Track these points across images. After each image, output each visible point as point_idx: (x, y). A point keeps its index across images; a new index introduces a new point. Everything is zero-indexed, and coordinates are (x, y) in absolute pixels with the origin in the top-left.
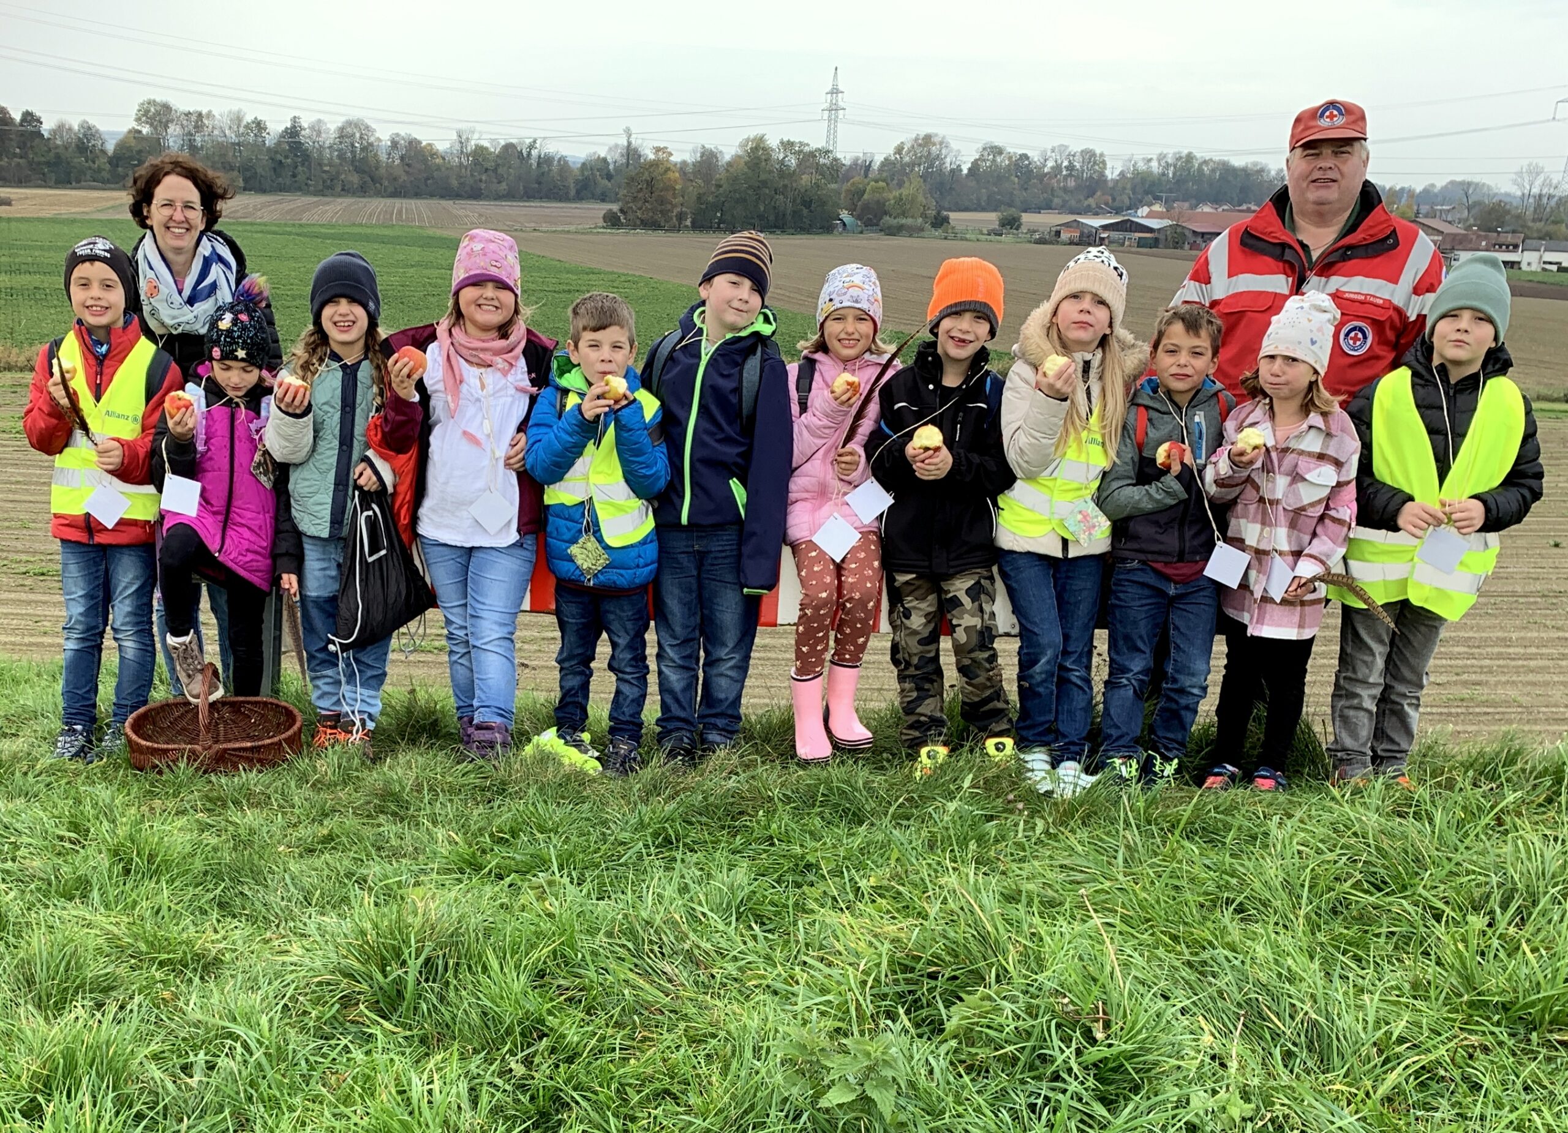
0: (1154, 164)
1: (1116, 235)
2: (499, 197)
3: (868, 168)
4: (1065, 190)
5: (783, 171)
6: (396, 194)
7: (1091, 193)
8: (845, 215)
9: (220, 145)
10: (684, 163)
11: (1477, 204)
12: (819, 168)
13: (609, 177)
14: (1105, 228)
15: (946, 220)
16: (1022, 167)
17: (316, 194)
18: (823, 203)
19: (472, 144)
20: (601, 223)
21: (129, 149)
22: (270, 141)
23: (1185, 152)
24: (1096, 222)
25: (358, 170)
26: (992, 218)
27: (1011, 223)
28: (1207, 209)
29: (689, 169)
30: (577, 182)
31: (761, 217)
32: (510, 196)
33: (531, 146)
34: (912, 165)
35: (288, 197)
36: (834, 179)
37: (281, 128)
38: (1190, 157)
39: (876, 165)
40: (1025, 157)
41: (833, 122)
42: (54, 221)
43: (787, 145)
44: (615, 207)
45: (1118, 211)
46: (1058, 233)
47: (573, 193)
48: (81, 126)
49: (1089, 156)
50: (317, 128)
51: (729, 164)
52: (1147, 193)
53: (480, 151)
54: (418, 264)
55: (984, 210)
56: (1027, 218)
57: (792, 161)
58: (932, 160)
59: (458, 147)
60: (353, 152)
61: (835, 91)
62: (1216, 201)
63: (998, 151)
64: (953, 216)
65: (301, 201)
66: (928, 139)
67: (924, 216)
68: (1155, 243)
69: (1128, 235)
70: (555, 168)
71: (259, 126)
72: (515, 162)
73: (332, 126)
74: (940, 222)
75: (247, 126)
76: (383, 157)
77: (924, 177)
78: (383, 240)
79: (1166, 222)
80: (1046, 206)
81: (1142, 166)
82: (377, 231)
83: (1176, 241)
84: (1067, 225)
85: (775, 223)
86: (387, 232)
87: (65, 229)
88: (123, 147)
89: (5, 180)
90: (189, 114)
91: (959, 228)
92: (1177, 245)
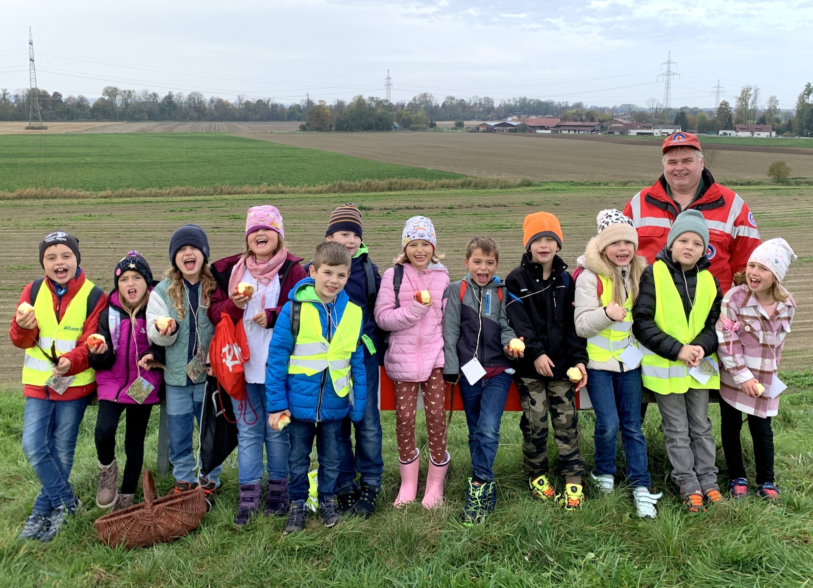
0: (512, 102)
1: (500, 128)
2: (256, 120)
4: (479, 112)
5: (371, 108)
6: (213, 120)
7: (489, 113)
8: (396, 124)
9: (138, 103)
10: (331, 106)
11: (634, 112)
12: (384, 107)
13: (301, 111)
14: (496, 126)
15: (435, 124)
16: (462, 104)
17: (179, 121)
18: (387, 120)
19: (244, 101)
20: (299, 129)
21: (99, 105)
22: (159, 101)
23: (522, 97)
24: (492, 124)
25: (196, 111)
26: (452, 123)
27: (460, 125)
28: (533, 117)
29: (333, 108)
30: (288, 114)
31: (363, 126)
32: (261, 119)
33: (269, 101)
34: (420, 104)
35: (167, 122)
36: (391, 111)
37: (164, 96)
38: (525, 99)
39: (406, 105)
40: (463, 100)
41: (388, 90)
42: (66, 135)
43: (372, 99)
44: (304, 123)
45: (500, 119)
46: (478, 128)
47: (286, 118)
48: (79, 97)
49: (487, 99)
50: (179, 96)
51: (349, 106)
52: (510, 112)
53: (248, 103)
54: (223, 148)
55: (449, 120)
57: (374, 104)
58: (427, 102)
59: (238, 101)
60: (195, 104)
61: (388, 78)
62: (536, 114)
63: (453, 99)
64: (437, 123)
65: (172, 124)
66: (425, 95)
67: (426, 123)
68: (516, 131)
69: (505, 128)
70: (279, 108)
71: (155, 95)
72: (262, 107)
73: (186, 95)
74: (432, 125)
75: (150, 96)
76: (207, 106)
77: (425, 109)
78: (208, 139)
79: (519, 123)
80: (472, 118)
81: (507, 103)
82: (205, 135)
83: (524, 129)
84: (481, 125)
85: (369, 127)
86: (209, 135)
87: (71, 138)
88: (97, 105)
89: (45, 119)
90: (125, 91)
91: (440, 127)
92: (524, 131)
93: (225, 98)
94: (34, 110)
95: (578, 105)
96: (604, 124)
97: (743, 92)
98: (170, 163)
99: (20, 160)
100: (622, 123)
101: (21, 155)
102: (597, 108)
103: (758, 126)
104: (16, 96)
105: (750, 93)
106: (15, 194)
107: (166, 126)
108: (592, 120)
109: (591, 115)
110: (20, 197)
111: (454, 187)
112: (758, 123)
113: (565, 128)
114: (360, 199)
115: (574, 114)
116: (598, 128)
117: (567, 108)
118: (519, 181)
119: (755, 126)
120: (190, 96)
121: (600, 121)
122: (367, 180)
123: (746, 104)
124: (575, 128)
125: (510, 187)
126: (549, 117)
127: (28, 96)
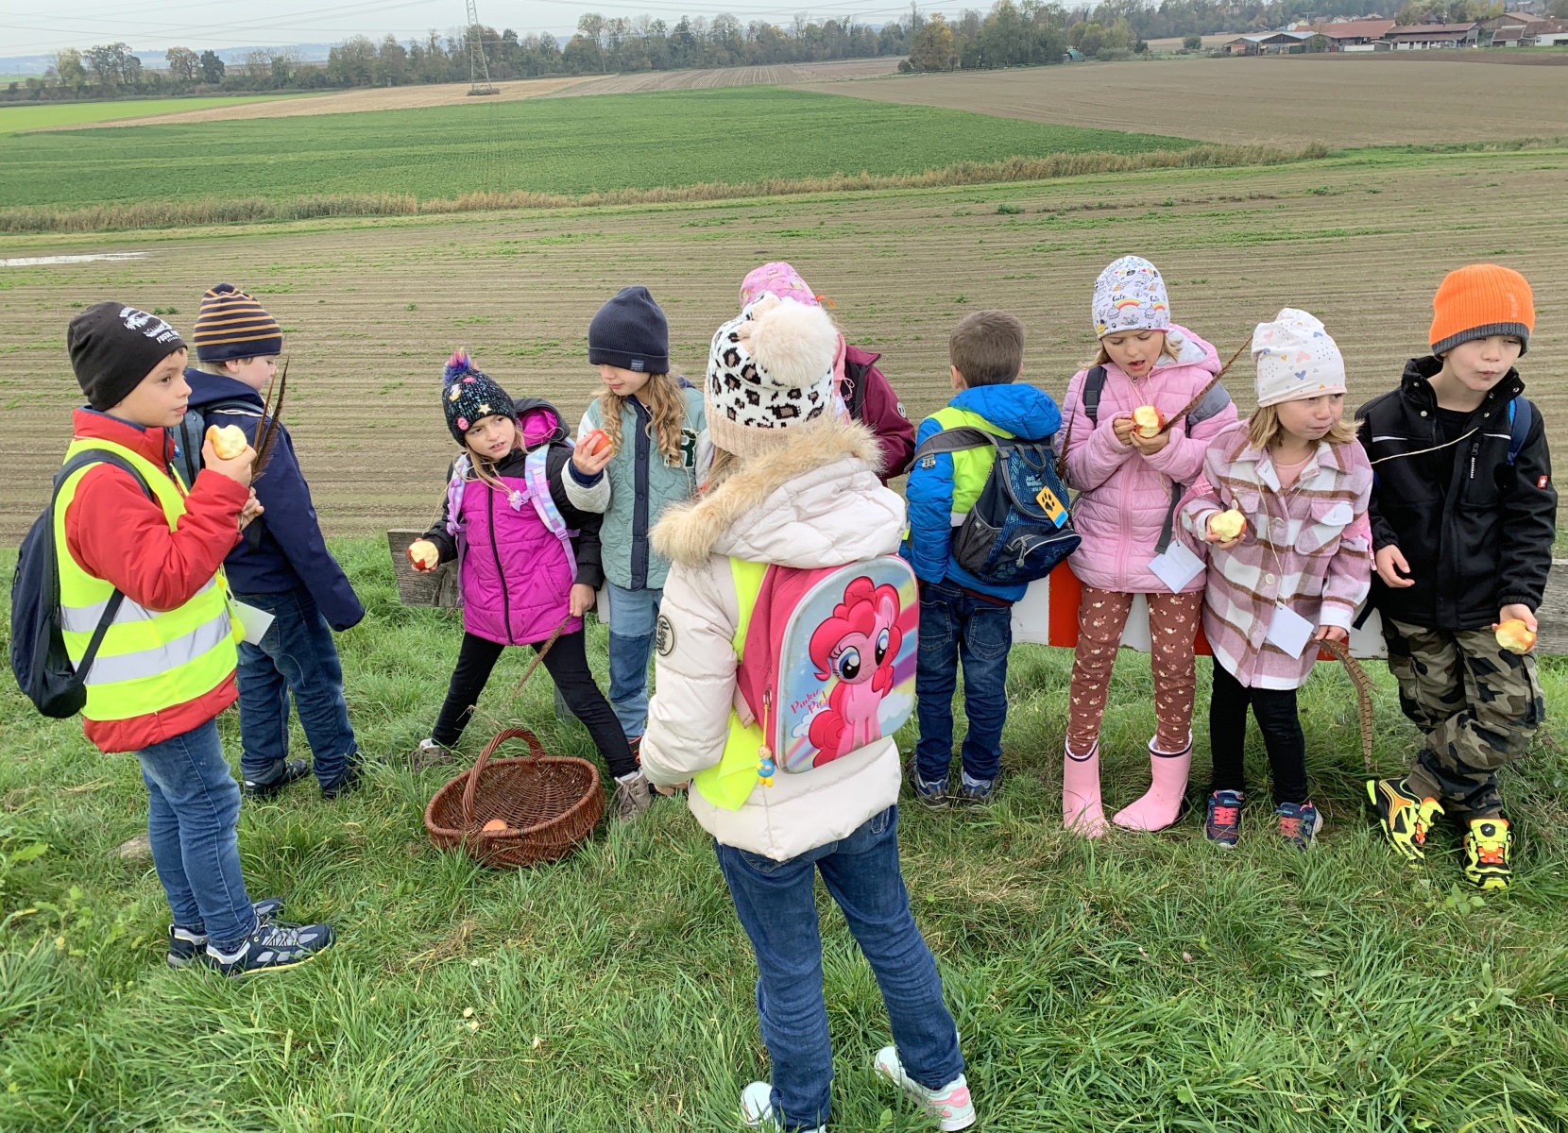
1: (1272, 46)
2: (826, 59)
3: (1086, 14)
4: (1233, 16)
5: (1025, 22)
6: (755, 63)
7: (1252, 17)
8: (1071, 50)
9: (635, 40)
10: (954, 23)
12: (1051, 18)
13: (901, 37)
14: (1264, 42)
15: (1145, 46)
17: (700, 68)
18: (1054, 43)
19: (805, 25)
20: (897, 70)
21: (575, 48)
22: (668, 35)
24: (1257, 38)
25: (729, 49)
26: (1179, 42)
27: (1193, 45)
28: (1340, 21)
29: (958, 27)
30: (879, 43)
31: (1010, 56)
32: (833, 57)
33: (846, 22)
34: (1118, 9)
35: (681, 71)
36: (1062, 24)
37: (675, 25)
39: (1092, 12)
42: (527, 102)
43: (1027, 3)
44: (906, 58)
45: (1273, 29)
46: (1229, 49)
47: (876, 51)
48: (543, 36)
50: (699, 22)
51: (986, 21)
52: (1294, 13)
53: (811, 28)
54: (771, 112)
55: (1172, 37)
57: (1031, 15)
58: (1132, 3)
59: (795, 26)
60: (725, 36)
62: (1347, 14)
64: (1150, 43)
65: (691, 73)
67: (1129, 45)
68: (1303, 49)
69: (1282, 45)
70: (863, 34)
71: (660, 24)
73: (709, 20)
74: (1141, 48)
75: (653, 26)
76: (745, 38)
77: (1128, 17)
78: (747, 97)
79: (1311, 33)
80: (1219, 30)
82: (743, 90)
83: (1319, 46)
84: (1235, 42)
85: (1020, 61)
86: (749, 90)
87: (534, 107)
88: (570, 48)
89: (494, 77)
90: (612, 21)
91: (1155, 51)
92: (1319, 49)
93: (772, 22)
94: (478, 64)
96: (1487, 26)
98: (687, 143)
99: (463, 148)
100: (1524, 22)
101: (464, 140)
104: (450, 41)
106: (455, 204)
107: (680, 78)
108: (1462, 19)
109: (1460, 10)
110: (464, 208)
111: (1175, 166)
113: (1405, 39)
114: (1002, 193)
115: (1425, 9)
116: (1474, 34)
118: (1303, 149)
120: (716, 21)
121: (1479, 21)
122: (1015, 158)
124: (1424, 37)
125: (1284, 160)
126: (1374, 19)
127: (468, 39)
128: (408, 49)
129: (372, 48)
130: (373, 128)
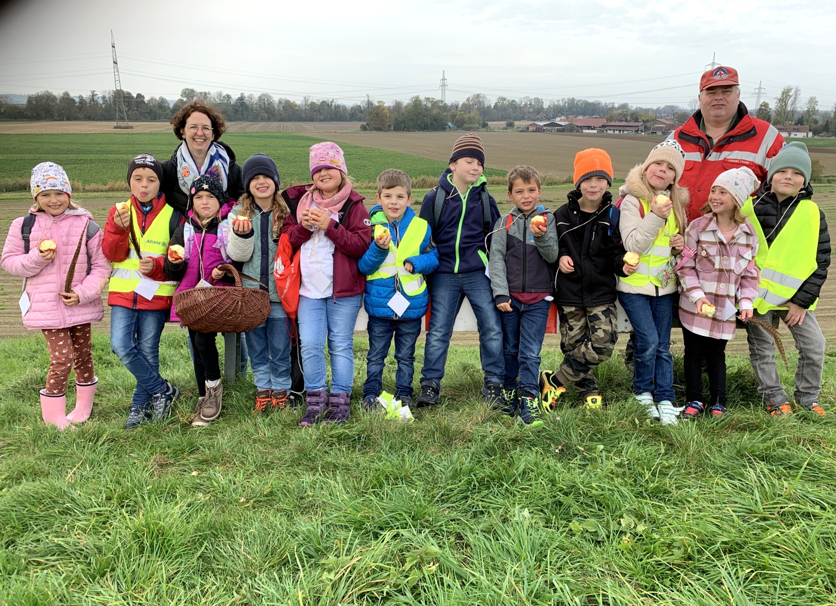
0: (561, 102)
1: (549, 128)
2: (321, 121)
3: (457, 107)
4: (529, 112)
5: (427, 109)
6: (281, 120)
7: (539, 113)
8: (450, 124)
10: (389, 107)
11: (677, 113)
12: (439, 107)
13: (362, 112)
14: (545, 125)
15: (487, 125)
16: (513, 104)
17: (250, 121)
18: (442, 120)
19: (309, 102)
20: (359, 129)
22: (233, 102)
23: (571, 98)
24: (542, 124)
25: (267, 112)
26: (504, 123)
27: (510, 125)
28: (581, 118)
29: (392, 109)
30: (350, 114)
31: (419, 125)
32: (325, 120)
33: (332, 102)
34: (473, 105)
35: (240, 122)
36: (445, 111)
37: (237, 97)
38: (573, 99)
39: (460, 106)
40: (514, 101)
41: (443, 91)
42: (150, 134)
43: (428, 99)
44: (364, 123)
45: (549, 119)
46: (528, 128)
47: (348, 118)
48: (160, 98)
49: (537, 100)
50: (251, 97)
51: (406, 106)
52: (558, 112)
53: (313, 104)
54: (291, 146)
55: (500, 121)
56: (516, 123)
57: (429, 105)
58: (480, 103)
59: (304, 102)
60: (265, 105)
61: (444, 79)
62: (584, 114)
63: (504, 99)
64: (489, 123)
65: (245, 124)
66: (478, 96)
67: (479, 123)
68: (563, 130)
69: (553, 128)
70: (341, 110)
71: (228, 97)
72: (326, 108)
73: (256, 96)
74: (485, 125)
75: (224, 97)
76: (276, 107)
77: (478, 109)
78: (278, 137)
79: (567, 123)
80: (523, 118)
81: (556, 103)
82: (275, 134)
83: (571, 129)
84: (531, 125)
85: (424, 127)
86: (279, 134)
87: (154, 137)
88: (176, 106)
89: (130, 119)
90: (201, 93)
91: (492, 127)
92: (571, 131)
93: (292, 99)
94: (120, 111)
95: (624, 106)
96: (648, 124)
97: (783, 93)
99: (110, 156)
100: (664, 124)
101: (111, 152)
102: (641, 109)
103: (796, 127)
104: (104, 98)
105: (791, 94)
106: (107, 187)
107: (240, 126)
108: (637, 120)
109: (635, 116)
110: (112, 190)
112: (796, 124)
113: (611, 128)
115: (620, 114)
116: (642, 128)
117: (613, 108)
118: (565, 178)
119: (792, 127)
120: (260, 97)
121: (644, 121)
122: (423, 177)
123: (786, 105)
124: (620, 128)
125: (556, 183)
126: (596, 118)
127: (115, 97)
128: (77, 100)
129: (54, 98)
130: (54, 143)
